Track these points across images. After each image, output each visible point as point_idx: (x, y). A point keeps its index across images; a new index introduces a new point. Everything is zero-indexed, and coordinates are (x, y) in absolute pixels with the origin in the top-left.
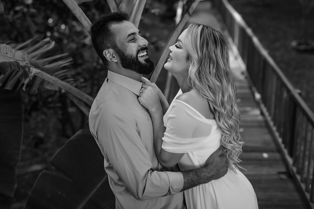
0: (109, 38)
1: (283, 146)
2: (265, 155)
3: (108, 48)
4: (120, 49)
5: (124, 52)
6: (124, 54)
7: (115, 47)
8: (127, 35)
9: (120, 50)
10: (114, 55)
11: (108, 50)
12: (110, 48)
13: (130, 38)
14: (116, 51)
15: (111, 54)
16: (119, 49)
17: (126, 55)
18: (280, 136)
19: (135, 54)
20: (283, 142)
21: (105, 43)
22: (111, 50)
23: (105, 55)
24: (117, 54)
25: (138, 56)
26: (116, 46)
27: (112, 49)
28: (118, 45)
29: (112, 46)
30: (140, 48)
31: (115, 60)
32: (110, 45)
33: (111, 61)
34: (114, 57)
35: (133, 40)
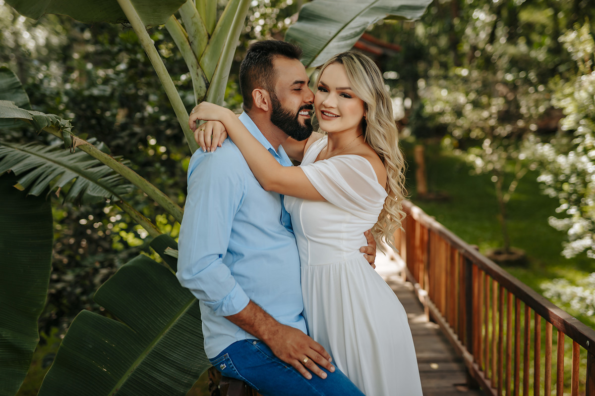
0: (268, 76)
1: (459, 343)
2: (435, 366)
3: (262, 88)
4: (276, 95)
5: (281, 103)
6: (279, 106)
7: (271, 90)
8: (294, 81)
9: (276, 98)
10: (266, 101)
11: (260, 90)
12: (264, 89)
13: (297, 86)
14: (270, 96)
15: (263, 97)
16: (275, 95)
17: (283, 107)
18: (455, 333)
19: (295, 110)
20: (459, 339)
21: (260, 80)
22: (265, 93)
23: (254, 95)
24: (270, 101)
25: (300, 113)
27: (267, 90)
28: (277, 89)
29: (268, 87)
30: (304, 104)
31: (265, 107)
32: (266, 85)
33: (258, 106)
34: (265, 103)
35: (298, 90)
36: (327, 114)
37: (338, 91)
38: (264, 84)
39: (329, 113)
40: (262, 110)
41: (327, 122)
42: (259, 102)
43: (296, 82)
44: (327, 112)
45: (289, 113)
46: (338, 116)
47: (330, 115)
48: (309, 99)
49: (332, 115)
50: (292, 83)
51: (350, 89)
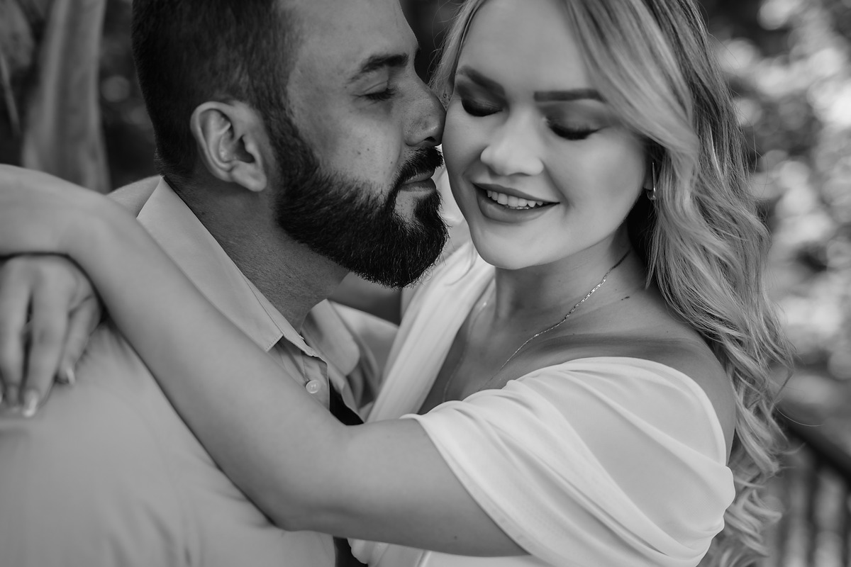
0: (251, 40)
3: (234, 94)
4: (295, 121)
5: (317, 155)
6: (311, 165)
8: (365, 55)
9: (295, 133)
10: (251, 148)
11: (225, 108)
12: (241, 99)
13: (376, 81)
14: (269, 129)
15: (238, 135)
16: (289, 122)
17: (323, 171)
21: (220, 60)
22: (243, 115)
23: (199, 129)
24: (269, 150)
26: (278, 99)
27: (251, 104)
28: (296, 95)
29: (256, 90)
31: (252, 177)
32: (245, 79)
33: (223, 175)
34: (250, 159)
35: (383, 96)
36: (502, 199)
37: (544, 104)
38: (240, 77)
39: (510, 193)
40: (237, 188)
41: (504, 229)
42: (223, 154)
43: (375, 63)
44: (500, 191)
45: (354, 196)
46: (547, 204)
47: (514, 202)
48: (426, 126)
49: (523, 203)
50: (354, 67)
51: (594, 95)
